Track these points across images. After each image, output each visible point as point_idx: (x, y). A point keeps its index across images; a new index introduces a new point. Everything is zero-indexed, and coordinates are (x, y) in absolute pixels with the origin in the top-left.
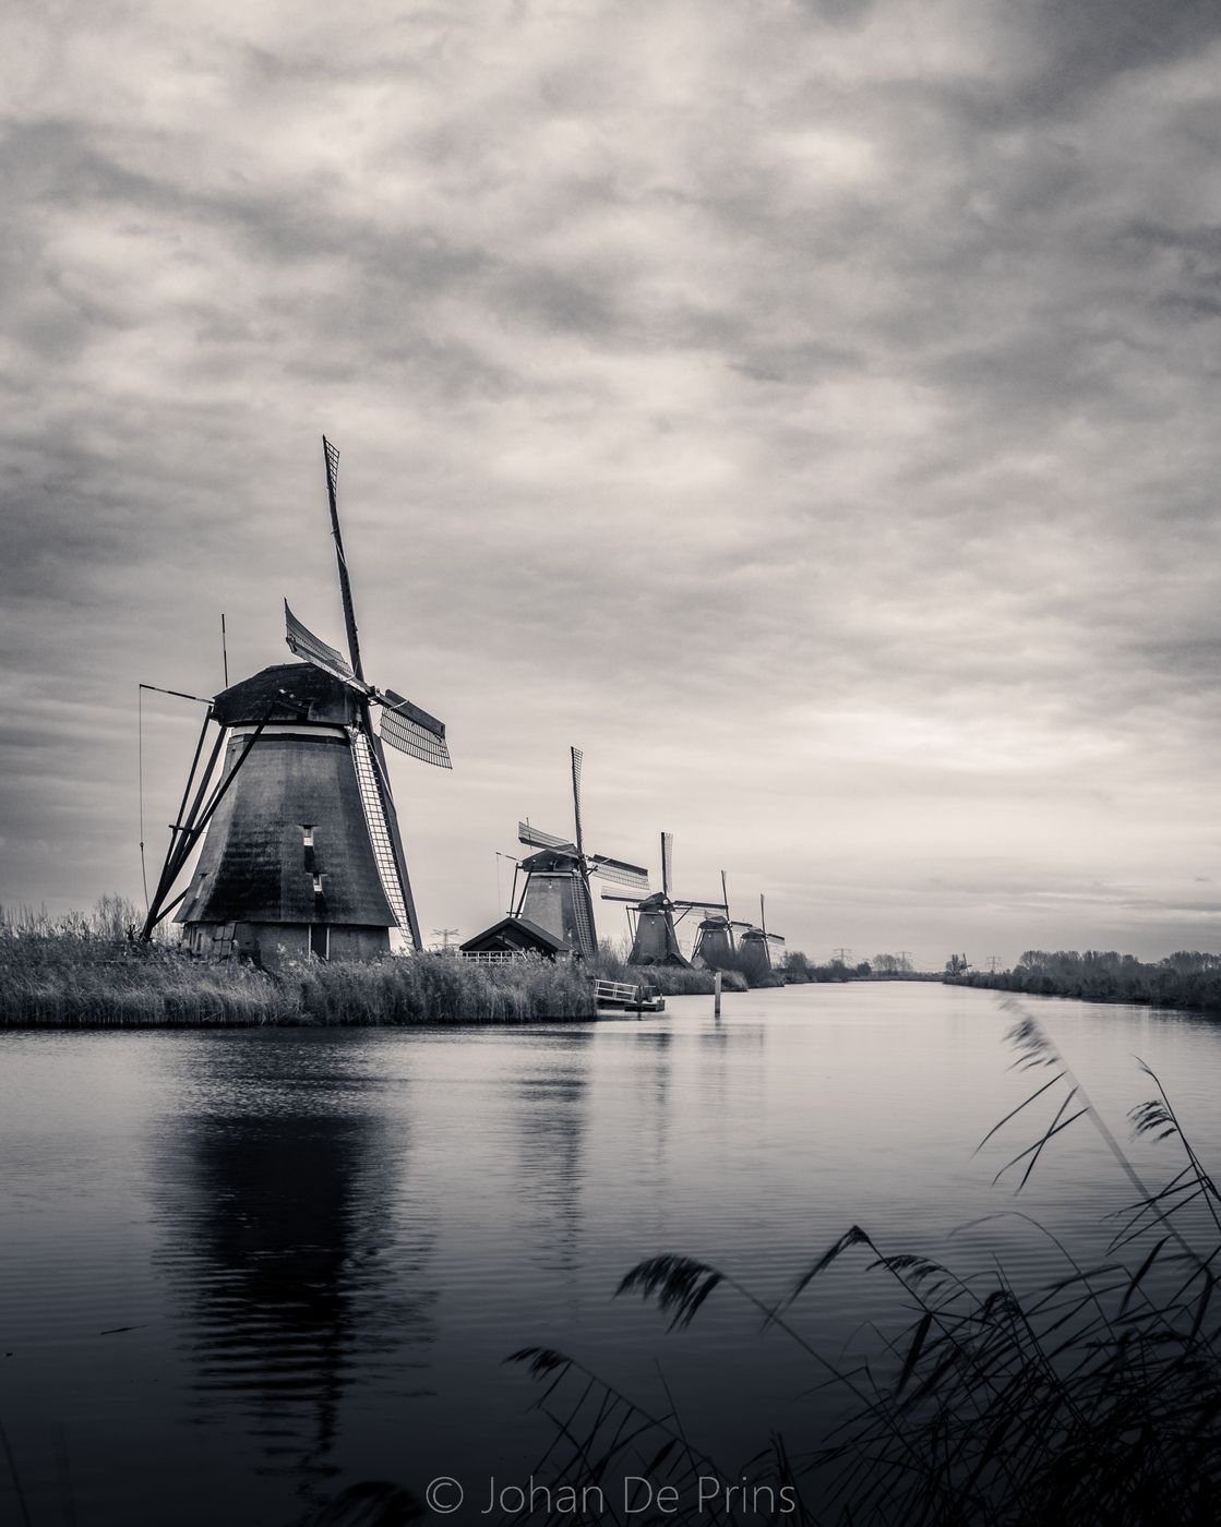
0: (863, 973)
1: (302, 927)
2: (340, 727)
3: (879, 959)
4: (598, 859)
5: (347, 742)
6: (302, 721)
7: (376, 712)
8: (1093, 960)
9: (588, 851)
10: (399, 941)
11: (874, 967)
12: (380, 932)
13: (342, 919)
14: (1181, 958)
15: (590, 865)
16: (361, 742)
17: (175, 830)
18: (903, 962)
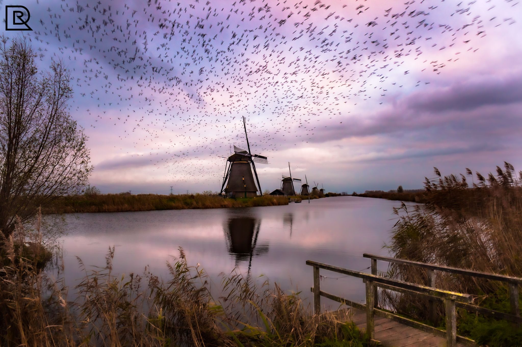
0: (340, 195)
1: (243, 192)
2: (247, 161)
3: (342, 193)
4: (294, 179)
5: (249, 164)
6: (241, 160)
7: (253, 158)
8: (376, 192)
9: (292, 178)
10: (258, 193)
11: (341, 194)
12: (255, 192)
13: (249, 191)
14: (392, 191)
15: (293, 180)
16: (251, 164)
17: (224, 178)
18: (346, 193)
